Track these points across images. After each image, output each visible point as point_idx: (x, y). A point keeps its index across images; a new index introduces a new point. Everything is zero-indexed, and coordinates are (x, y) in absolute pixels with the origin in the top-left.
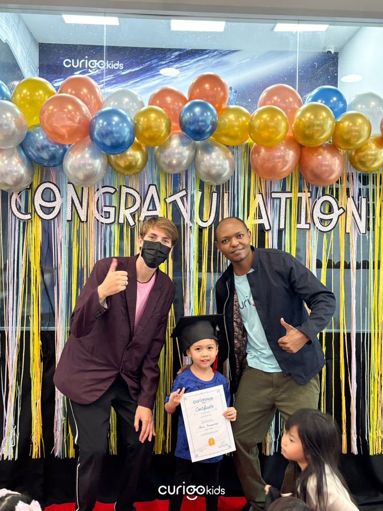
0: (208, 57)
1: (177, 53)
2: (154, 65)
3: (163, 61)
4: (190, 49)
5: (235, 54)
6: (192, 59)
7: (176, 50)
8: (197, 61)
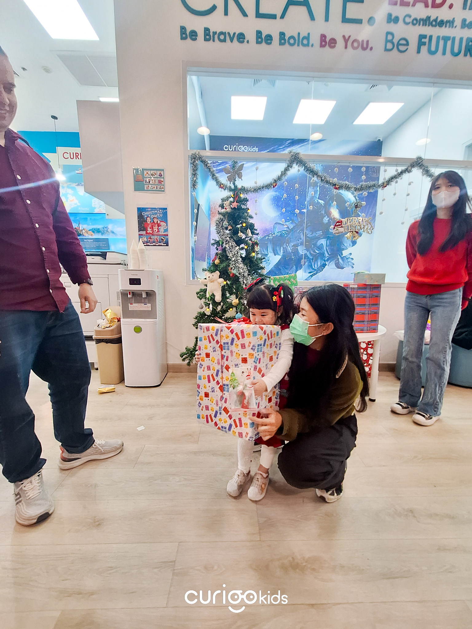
0: (307, 144)
1: (289, 142)
2: (275, 149)
3: (281, 146)
4: (297, 138)
5: (323, 141)
6: (298, 145)
7: (289, 139)
8: (301, 146)
